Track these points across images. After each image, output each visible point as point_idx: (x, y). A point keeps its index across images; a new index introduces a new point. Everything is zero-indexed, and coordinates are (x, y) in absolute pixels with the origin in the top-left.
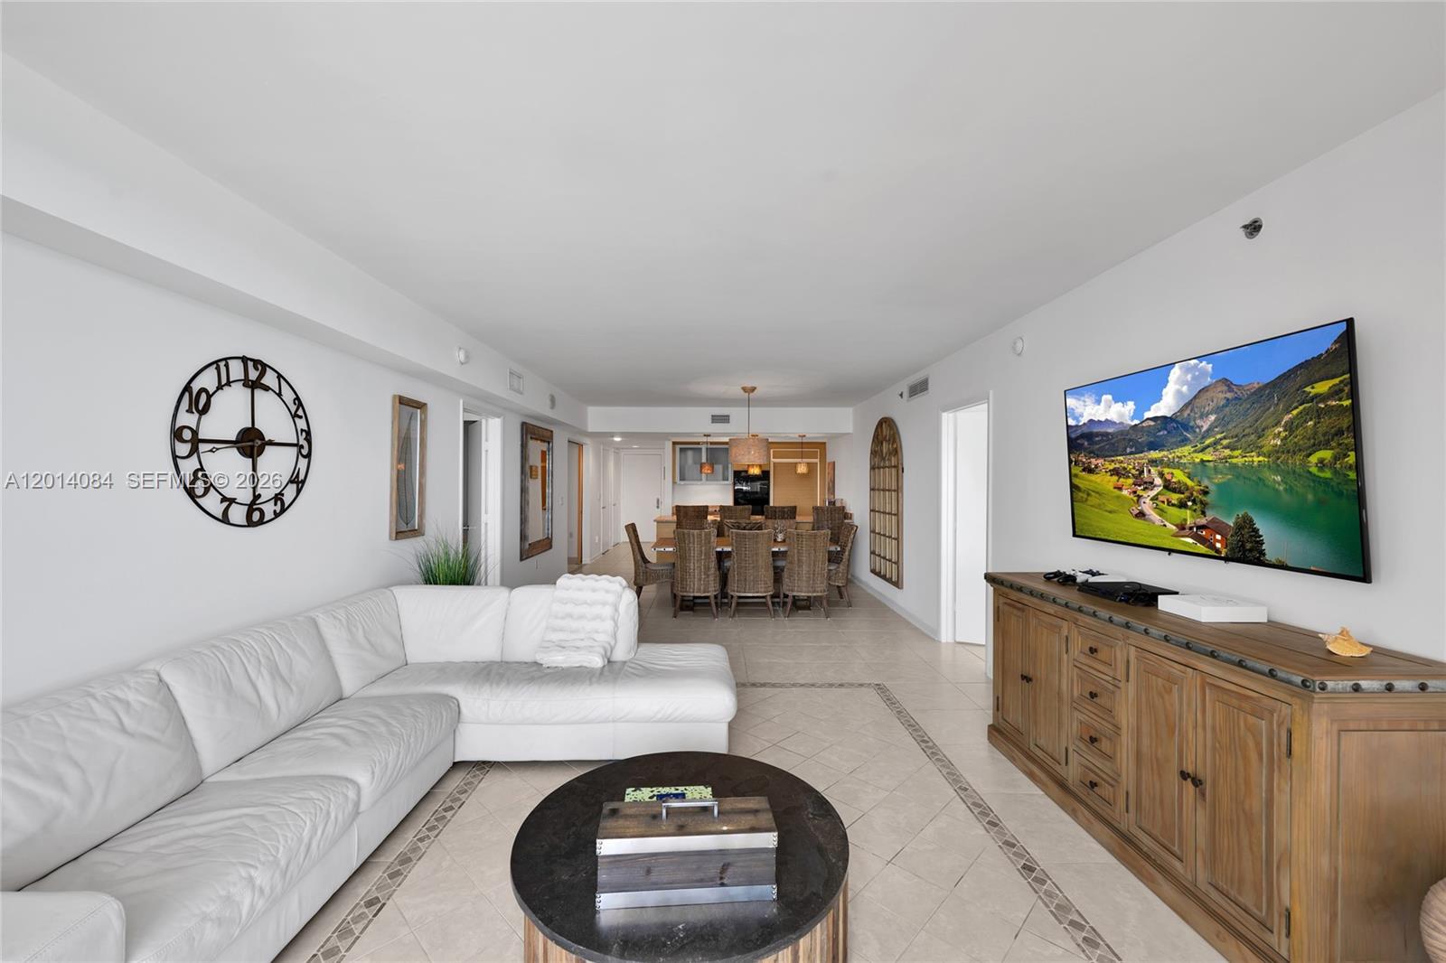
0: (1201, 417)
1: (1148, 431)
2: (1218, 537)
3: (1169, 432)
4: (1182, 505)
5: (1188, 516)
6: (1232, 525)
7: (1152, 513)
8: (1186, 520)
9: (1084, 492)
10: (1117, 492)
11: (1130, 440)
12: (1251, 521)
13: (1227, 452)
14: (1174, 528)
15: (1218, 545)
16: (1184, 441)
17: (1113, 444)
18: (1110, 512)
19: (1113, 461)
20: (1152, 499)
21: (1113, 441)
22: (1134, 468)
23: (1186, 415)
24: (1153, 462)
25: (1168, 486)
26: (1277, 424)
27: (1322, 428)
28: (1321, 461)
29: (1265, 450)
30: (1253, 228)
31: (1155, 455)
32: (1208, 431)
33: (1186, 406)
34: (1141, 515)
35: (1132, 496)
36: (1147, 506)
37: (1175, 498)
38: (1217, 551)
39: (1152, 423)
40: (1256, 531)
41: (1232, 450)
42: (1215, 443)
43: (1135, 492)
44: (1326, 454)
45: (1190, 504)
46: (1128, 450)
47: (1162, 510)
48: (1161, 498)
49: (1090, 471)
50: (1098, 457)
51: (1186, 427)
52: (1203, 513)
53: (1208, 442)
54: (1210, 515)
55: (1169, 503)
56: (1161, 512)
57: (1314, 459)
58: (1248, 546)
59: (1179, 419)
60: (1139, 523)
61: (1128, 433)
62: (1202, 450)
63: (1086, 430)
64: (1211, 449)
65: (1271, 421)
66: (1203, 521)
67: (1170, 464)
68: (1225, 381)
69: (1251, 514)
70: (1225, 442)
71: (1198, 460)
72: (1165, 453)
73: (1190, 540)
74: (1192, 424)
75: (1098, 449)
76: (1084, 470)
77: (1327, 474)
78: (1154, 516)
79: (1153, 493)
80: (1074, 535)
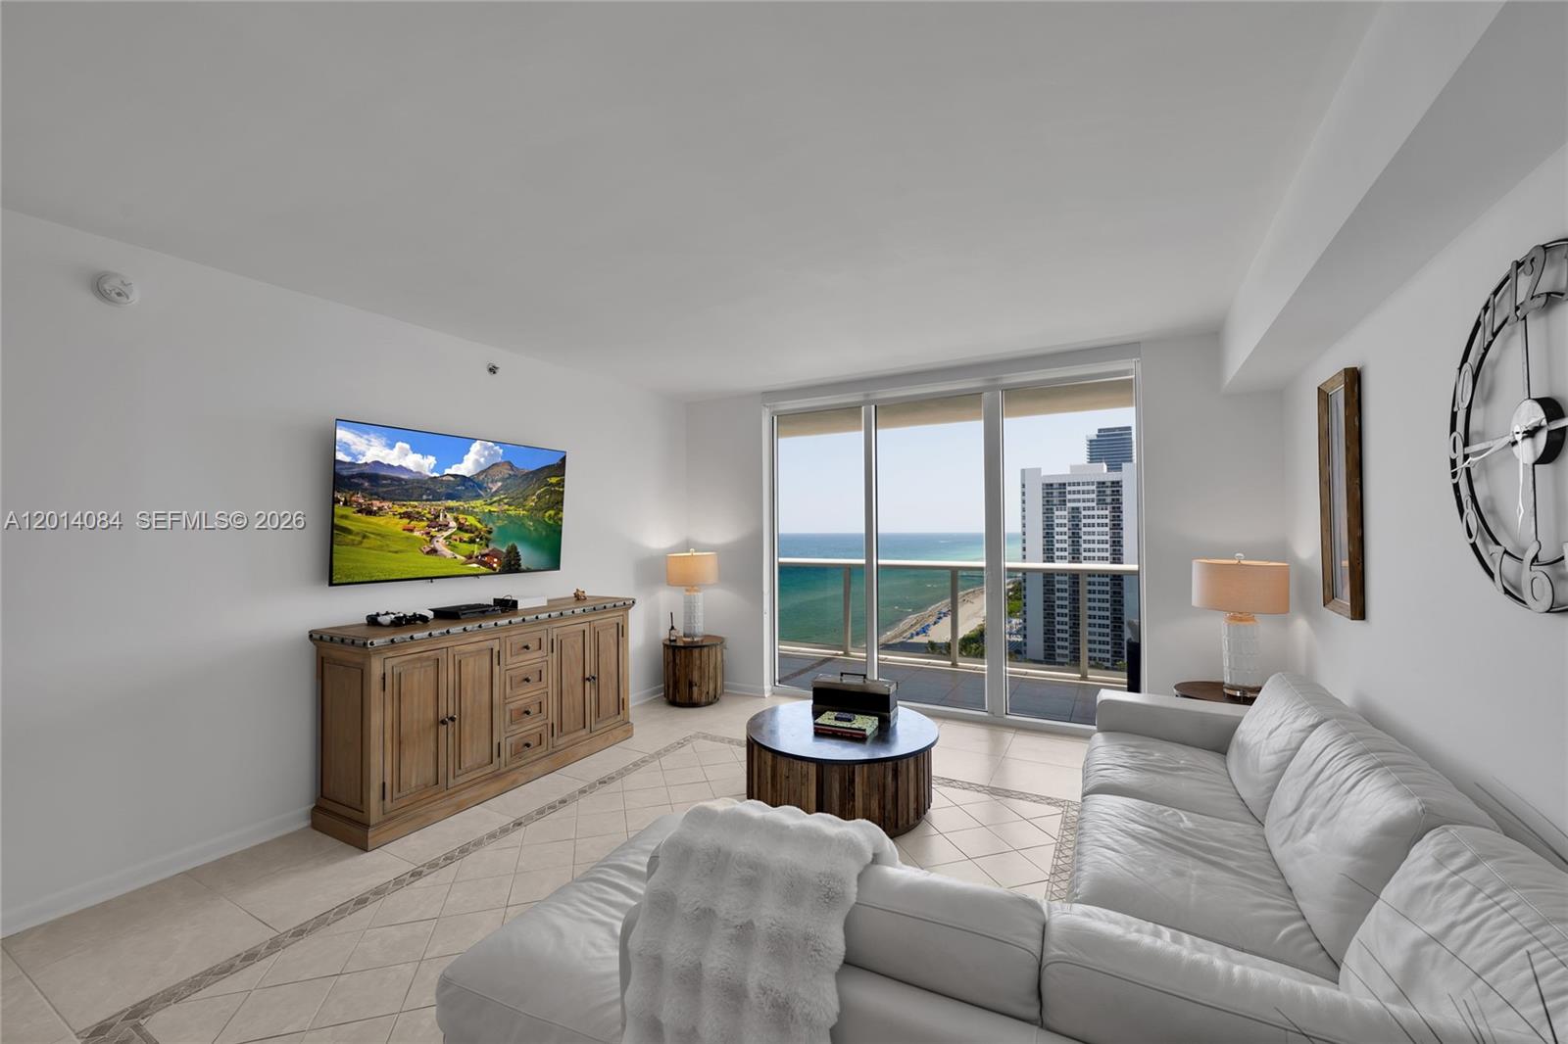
0: (492, 482)
1: (448, 484)
2: (496, 560)
3: (467, 488)
4: (472, 541)
5: (476, 549)
6: (504, 550)
7: (444, 548)
8: (473, 552)
9: (358, 534)
10: (407, 533)
11: (428, 489)
12: (516, 548)
13: (506, 507)
14: (463, 558)
15: (495, 565)
16: (478, 497)
17: (407, 490)
18: (396, 552)
19: (404, 505)
20: (445, 538)
21: (407, 487)
22: (429, 513)
23: (481, 478)
24: (450, 509)
25: (461, 528)
26: (534, 494)
27: (552, 500)
28: (550, 515)
29: (527, 508)
30: (493, 370)
31: (451, 503)
32: (496, 491)
33: (482, 472)
34: (434, 551)
35: (424, 536)
36: (440, 544)
37: (466, 536)
38: (494, 569)
39: (452, 479)
40: (518, 553)
41: (510, 506)
42: (500, 500)
43: (428, 533)
44: (552, 512)
45: (478, 540)
46: (425, 497)
47: (455, 546)
48: (454, 537)
49: (370, 512)
50: (384, 499)
51: (480, 487)
52: (487, 546)
53: (495, 499)
54: (492, 546)
55: (461, 540)
56: (453, 548)
57: (547, 514)
58: (513, 563)
59: (476, 480)
60: (432, 558)
61: (425, 482)
62: (491, 504)
63: (367, 470)
64: (496, 504)
65: (531, 492)
66: (486, 551)
67: (465, 512)
68: (509, 463)
69: (516, 544)
70: (506, 501)
71: (486, 511)
72: (462, 503)
73: (475, 565)
74: (485, 485)
75: (385, 492)
76: (359, 512)
77: (551, 522)
78: (448, 552)
79: (446, 534)
80: (331, 584)
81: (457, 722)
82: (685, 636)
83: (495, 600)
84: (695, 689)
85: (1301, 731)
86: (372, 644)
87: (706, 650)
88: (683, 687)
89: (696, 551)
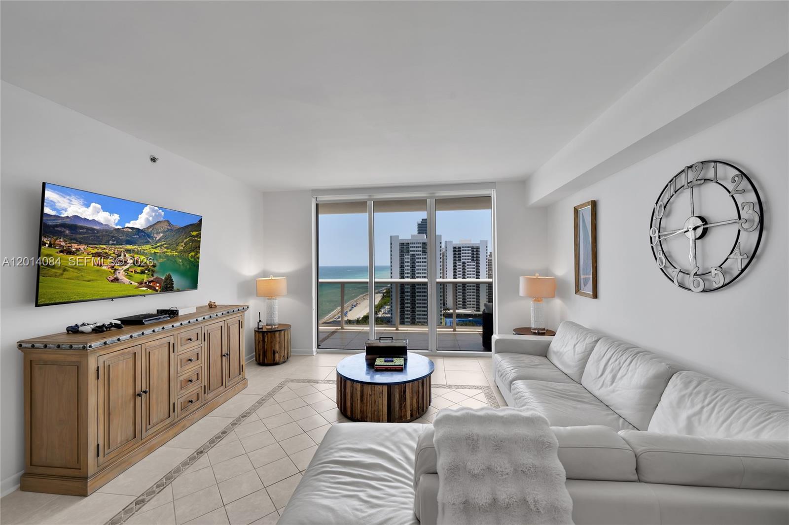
0: (157, 233)
1: (127, 234)
2: (158, 285)
3: (140, 237)
4: (143, 272)
5: (145, 278)
6: (163, 279)
7: (124, 278)
8: (143, 279)
9: (59, 268)
10: (98, 268)
11: (113, 237)
12: (171, 276)
13: (165, 250)
14: (137, 284)
15: (157, 288)
16: (148, 243)
17: (98, 237)
18: (89, 281)
19: (96, 248)
20: (124, 271)
21: (98, 235)
22: (114, 253)
23: (150, 230)
24: (128, 251)
26: (182, 242)
27: (193, 246)
28: (192, 255)
29: (178, 250)
30: (153, 160)
31: (129, 247)
32: (159, 240)
33: (151, 226)
34: (116, 280)
35: (110, 269)
36: (121, 275)
37: (139, 269)
38: (157, 291)
39: (130, 230)
40: (172, 280)
41: (167, 249)
42: (161, 246)
43: (113, 267)
44: (193, 254)
45: (146, 271)
46: (111, 242)
47: (131, 276)
48: (131, 270)
49: (69, 252)
50: (81, 243)
51: (149, 236)
52: (153, 275)
53: (158, 244)
54: (156, 276)
55: (135, 272)
56: (129, 277)
57: (190, 255)
58: (169, 286)
59: (146, 232)
60: (115, 285)
61: (112, 232)
62: (156, 248)
63: (68, 222)
64: (159, 248)
65: (181, 241)
66: (152, 279)
67: (139, 253)
68: (168, 221)
69: (171, 274)
70: (165, 246)
71: (153, 252)
72: (136, 247)
73: (145, 289)
74: (152, 235)
75: (82, 238)
76: (61, 252)
77: (193, 260)
78: (126, 280)
79: (125, 268)
80: (37, 305)
81: (148, 394)
82: (267, 325)
83: (158, 310)
84: (277, 355)
85: (590, 343)
86: (90, 347)
87: (283, 332)
88: (269, 355)
89: (274, 277)
